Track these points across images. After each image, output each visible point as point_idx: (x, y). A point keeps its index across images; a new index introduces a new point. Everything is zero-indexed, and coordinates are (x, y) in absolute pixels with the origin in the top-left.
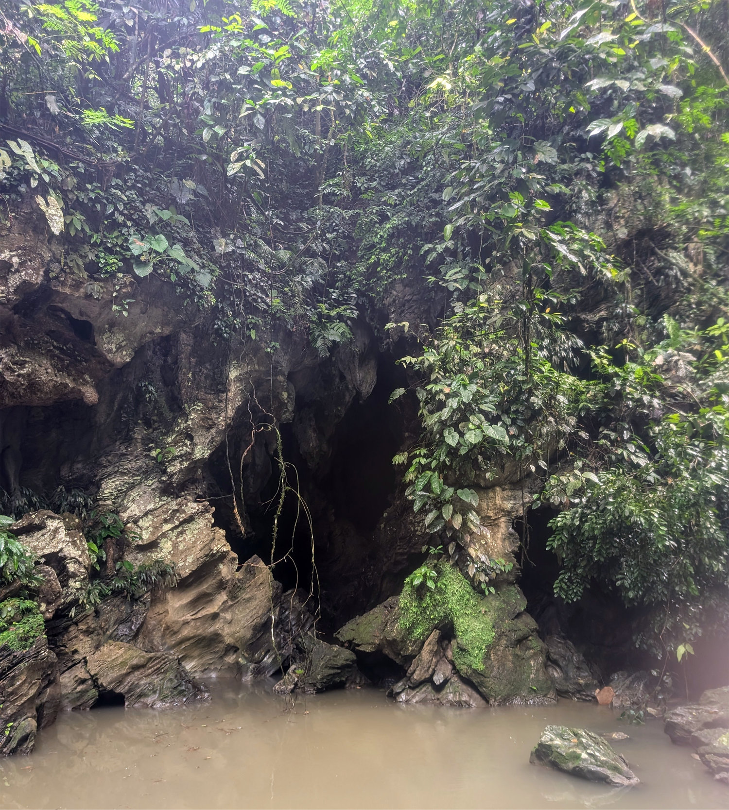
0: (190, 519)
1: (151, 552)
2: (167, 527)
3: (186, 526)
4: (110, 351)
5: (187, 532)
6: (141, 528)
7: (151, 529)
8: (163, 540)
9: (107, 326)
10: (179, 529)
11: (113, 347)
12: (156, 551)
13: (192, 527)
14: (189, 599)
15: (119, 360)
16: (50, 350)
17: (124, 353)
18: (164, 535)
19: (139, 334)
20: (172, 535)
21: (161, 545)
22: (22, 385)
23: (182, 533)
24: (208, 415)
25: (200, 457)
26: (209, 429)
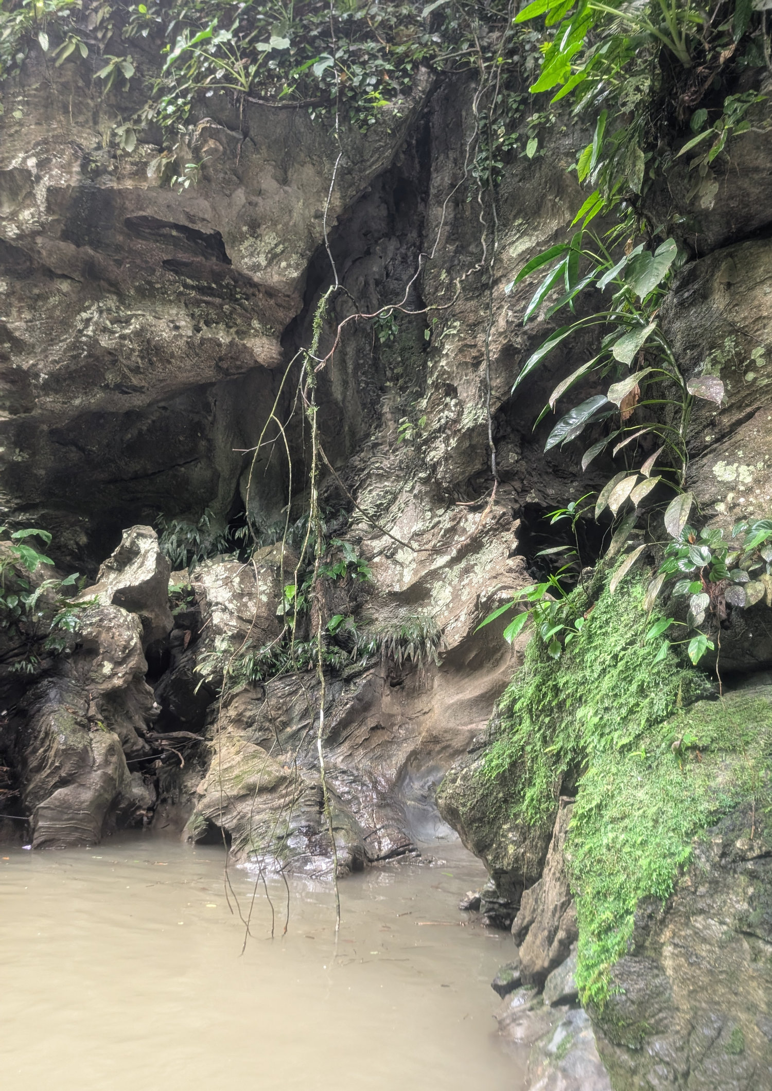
0: (475, 545)
1: (422, 606)
2: (441, 561)
3: (472, 559)
4: (256, 267)
5: (477, 569)
6: (401, 565)
7: (414, 565)
8: (438, 584)
9: (245, 229)
10: (463, 565)
11: (262, 260)
12: (429, 604)
13: (484, 558)
14: (477, 692)
15: (276, 278)
16: (181, 293)
17: (284, 264)
18: (434, 575)
19: (301, 226)
20: (453, 574)
21: (434, 593)
22: (133, 350)
23: (467, 570)
24: (470, 341)
25: (471, 425)
26: (476, 365)
